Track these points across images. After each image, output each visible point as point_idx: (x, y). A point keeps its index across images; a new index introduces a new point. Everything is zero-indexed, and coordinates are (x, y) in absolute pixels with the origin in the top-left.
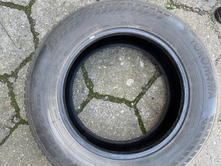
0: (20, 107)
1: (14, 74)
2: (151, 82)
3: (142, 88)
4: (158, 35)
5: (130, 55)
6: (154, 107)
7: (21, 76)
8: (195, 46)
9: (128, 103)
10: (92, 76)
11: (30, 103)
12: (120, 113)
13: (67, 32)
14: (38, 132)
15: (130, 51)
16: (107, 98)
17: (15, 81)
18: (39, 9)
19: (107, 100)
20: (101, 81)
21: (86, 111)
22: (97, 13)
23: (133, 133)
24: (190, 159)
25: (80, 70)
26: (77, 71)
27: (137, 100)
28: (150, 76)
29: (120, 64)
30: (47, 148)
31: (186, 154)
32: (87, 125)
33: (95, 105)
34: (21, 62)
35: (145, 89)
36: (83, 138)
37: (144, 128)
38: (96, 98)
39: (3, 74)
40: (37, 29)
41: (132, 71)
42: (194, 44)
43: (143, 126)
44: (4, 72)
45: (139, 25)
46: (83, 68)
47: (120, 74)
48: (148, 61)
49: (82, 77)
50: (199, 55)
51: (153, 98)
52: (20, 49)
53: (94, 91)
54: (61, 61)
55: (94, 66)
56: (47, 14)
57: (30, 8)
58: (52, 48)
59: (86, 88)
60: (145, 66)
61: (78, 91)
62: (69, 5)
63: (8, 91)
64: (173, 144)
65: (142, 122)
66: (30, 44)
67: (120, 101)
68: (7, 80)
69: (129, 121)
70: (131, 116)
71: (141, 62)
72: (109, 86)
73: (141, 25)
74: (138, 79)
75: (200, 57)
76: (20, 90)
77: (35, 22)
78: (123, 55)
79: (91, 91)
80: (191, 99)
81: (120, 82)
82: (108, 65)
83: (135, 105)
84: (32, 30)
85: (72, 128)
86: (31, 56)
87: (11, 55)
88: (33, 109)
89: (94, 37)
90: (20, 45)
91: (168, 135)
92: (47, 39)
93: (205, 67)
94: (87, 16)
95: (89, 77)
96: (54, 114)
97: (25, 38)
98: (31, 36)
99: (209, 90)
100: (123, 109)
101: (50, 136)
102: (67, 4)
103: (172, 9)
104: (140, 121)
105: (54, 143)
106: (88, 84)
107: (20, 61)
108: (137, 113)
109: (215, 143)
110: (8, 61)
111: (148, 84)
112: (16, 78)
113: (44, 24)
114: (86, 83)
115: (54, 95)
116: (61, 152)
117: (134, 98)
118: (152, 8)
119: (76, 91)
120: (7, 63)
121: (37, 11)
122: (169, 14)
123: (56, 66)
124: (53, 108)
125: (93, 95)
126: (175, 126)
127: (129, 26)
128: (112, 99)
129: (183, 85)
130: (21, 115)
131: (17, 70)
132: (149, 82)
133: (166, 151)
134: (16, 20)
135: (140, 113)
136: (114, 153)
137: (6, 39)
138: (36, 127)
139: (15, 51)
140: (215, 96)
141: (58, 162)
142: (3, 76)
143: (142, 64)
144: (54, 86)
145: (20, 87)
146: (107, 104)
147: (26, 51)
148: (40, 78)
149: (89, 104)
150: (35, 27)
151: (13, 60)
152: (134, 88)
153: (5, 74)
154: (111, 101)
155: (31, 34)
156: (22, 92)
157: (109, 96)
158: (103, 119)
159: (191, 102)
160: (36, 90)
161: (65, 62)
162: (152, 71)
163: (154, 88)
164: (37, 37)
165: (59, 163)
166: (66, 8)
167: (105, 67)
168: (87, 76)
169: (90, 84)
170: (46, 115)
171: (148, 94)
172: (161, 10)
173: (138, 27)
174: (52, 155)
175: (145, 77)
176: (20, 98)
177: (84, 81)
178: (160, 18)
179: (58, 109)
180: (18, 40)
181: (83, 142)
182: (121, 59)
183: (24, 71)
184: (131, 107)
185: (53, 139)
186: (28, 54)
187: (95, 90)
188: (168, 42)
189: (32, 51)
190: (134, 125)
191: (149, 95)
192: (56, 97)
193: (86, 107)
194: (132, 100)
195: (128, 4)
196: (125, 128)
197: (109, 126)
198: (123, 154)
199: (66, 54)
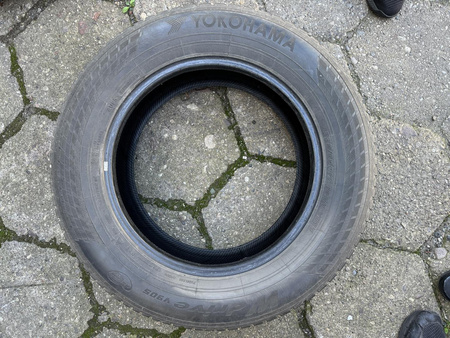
0: (151, 327)
1: (97, 309)
2: (228, 109)
3: (230, 128)
4: (159, 68)
5: (169, 117)
6: (268, 128)
7: (105, 301)
8: (205, 24)
9: (240, 163)
10: (168, 194)
11: (151, 308)
12: (247, 184)
13: (76, 200)
14: (197, 319)
15: (162, 113)
16: (212, 191)
17: (108, 313)
18: (15, 217)
19: (217, 192)
20: (182, 184)
21: (214, 233)
22: (74, 140)
23: (288, 181)
24: (359, 129)
25: (146, 206)
26: (146, 212)
27: (243, 148)
28: (217, 105)
29: (173, 141)
30: (227, 320)
31: (349, 130)
32: (235, 244)
33: (213, 214)
34: (83, 288)
35: (233, 126)
36: (244, 261)
37: (290, 161)
38: (204, 207)
39: (87, 326)
40: (46, 237)
41: (194, 129)
42: (201, 23)
43: (285, 161)
44: (85, 323)
45: (126, 87)
46: (146, 200)
47: (189, 149)
48: (193, 95)
49: (160, 211)
50: (222, 26)
51: (254, 122)
52: (62, 279)
53: (193, 204)
54: (115, 232)
55: (153, 183)
56: (31, 208)
57: (6, 228)
58: (90, 235)
59: (181, 213)
60: (198, 104)
61: (178, 228)
62: (34, 166)
63: (117, 332)
64: (326, 141)
65: (279, 159)
66: (64, 260)
67: (229, 174)
68: (99, 324)
69: (266, 177)
70: (261, 170)
71: (188, 107)
72: (198, 177)
73: (128, 84)
74: (213, 128)
75: (225, 26)
76: (126, 314)
77: (32, 234)
78: (162, 128)
79: (189, 208)
80: (279, 75)
81: (201, 157)
82: (164, 160)
83: (248, 155)
84: (43, 245)
85: (221, 269)
86: (82, 269)
87: (64, 298)
88: (161, 309)
89: (106, 164)
90: (57, 276)
91: (310, 140)
92: (71, 234)
93: (245, 28)
94: (70, 157)
95: (167, 199)
96: (185, 284)
97: (51, 263)
98: (52, 253)
99: (279, 43)
100: (243, 176)
101: (213, 307)
102: (32, 168)
103: (132, 7)
104: (276, 161)
105: (226, 306)
106: (176, 207)
107: (82, 291)
108: (261, 158)
109: (376, 67)
110: (71, 308)
111: (229, 117)
112: (104, 309)
113: (44, 222)
114: (172, 209)
115: (158, 269)
116: (242, 304)
117: (237, 150)
118: (112, 54)
119: (177, 231)
120: (73, 311)
121: (17, 221)
122: (135, 33)
123: (119, 243)
124: (177, 281)
125: (196, 209)
126: (304, 122)
127: (121, 102)
128: (219, 184)
129: (253, 75)
130: (164, 332)
131: (93, 301)
132: (226, 113)
133: (329, 156)
134: (13, 262)
135: (265, 155)
136: (290, 230)
137: (35, 291)
138: (189, 319)
139: (62, 289)
140: (294, 38)
141: (254, 315)
142: (90, 328)
143: (193, 107)
144: (146, 262)
145: (121, 312)
146: (223, 195)
147: (70, 272)
148: (123, 275)
149: (207, 222)
150: (40, 239)
151: (74, 298)
152: (223, 142)
153: (89, 323)
154: (221, 187)
155: (48, 249)
156: (131, 313)
157: (212, 186)
158: (241, 215)
159: (283, 79)
160: (137, 290)
161: (120, 227)
162: (212, 99)
163: (239, 110)
164: (58, 243)
165: (257, 314)
166: (36, 174)
167: (165, 166)
168: (163, 201)
169: (177, 204)
170: (180, 295)
171: (243, 124)
172: (123, 41)
173: (129, 90)
174: (239, 319)
175: (215, 114)
176: (137, 319)
177: (168, 211)
178: (133, 50)
179: (183, 274)
180: (47, 276)
181: (248, 265)
182: (166, 135)
183: (99, 292)
184: (247, 162)
185: (219, 304)
186: (78, 272)
187: (191, 200)
188: (178, 59)
189: (77, 264)
190: (277, 174)
191: (246, 125)
192: (163, 267)
193: (209, 230)
194: (239, 155)
195: (86, 85)
196: (273, 189)
197: (255, 212)
198: (299, 218)
199: (109, 219)
